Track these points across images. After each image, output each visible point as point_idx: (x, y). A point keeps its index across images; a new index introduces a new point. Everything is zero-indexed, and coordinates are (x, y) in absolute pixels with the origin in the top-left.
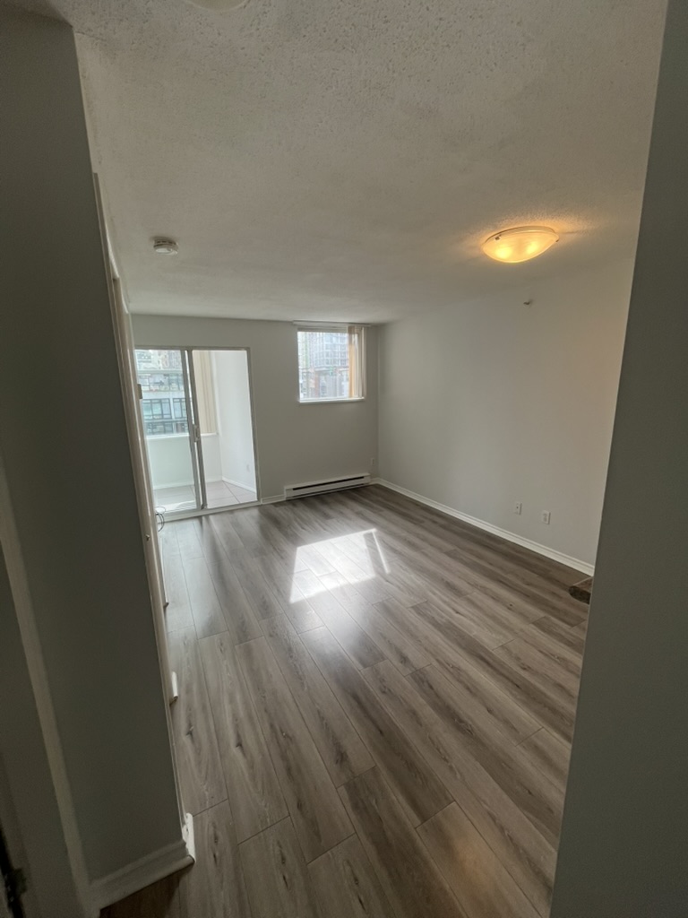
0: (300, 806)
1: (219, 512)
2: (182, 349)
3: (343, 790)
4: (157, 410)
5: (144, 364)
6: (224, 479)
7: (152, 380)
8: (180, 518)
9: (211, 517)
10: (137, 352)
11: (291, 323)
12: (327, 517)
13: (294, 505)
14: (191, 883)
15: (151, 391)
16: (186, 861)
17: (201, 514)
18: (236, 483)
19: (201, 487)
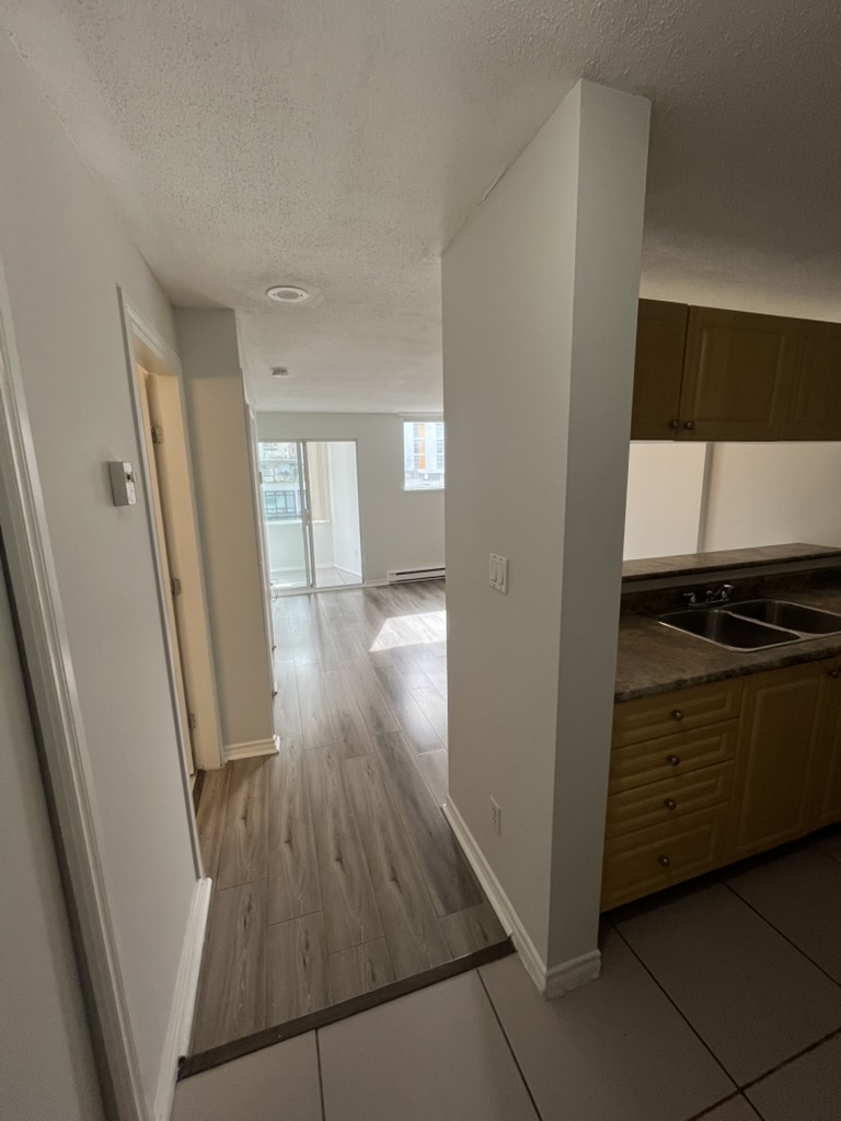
0: (345, 741)
1: (326, 591)
2: (298, 441)
3: (374, 738)
4: (281, 504)
5: (269, 452)
6: (336, 565)
7: (277, 470)
8: (291, 594)
9: (319, 595)
10: (260, 445)
11: (397, 415)
12: (423, 598)
13: (396, 588)
14: (277, 759)
15: (275, 481)
16: (274, 751)
17: (310, 591)
18: (346, 569)
19: (311, 572)
